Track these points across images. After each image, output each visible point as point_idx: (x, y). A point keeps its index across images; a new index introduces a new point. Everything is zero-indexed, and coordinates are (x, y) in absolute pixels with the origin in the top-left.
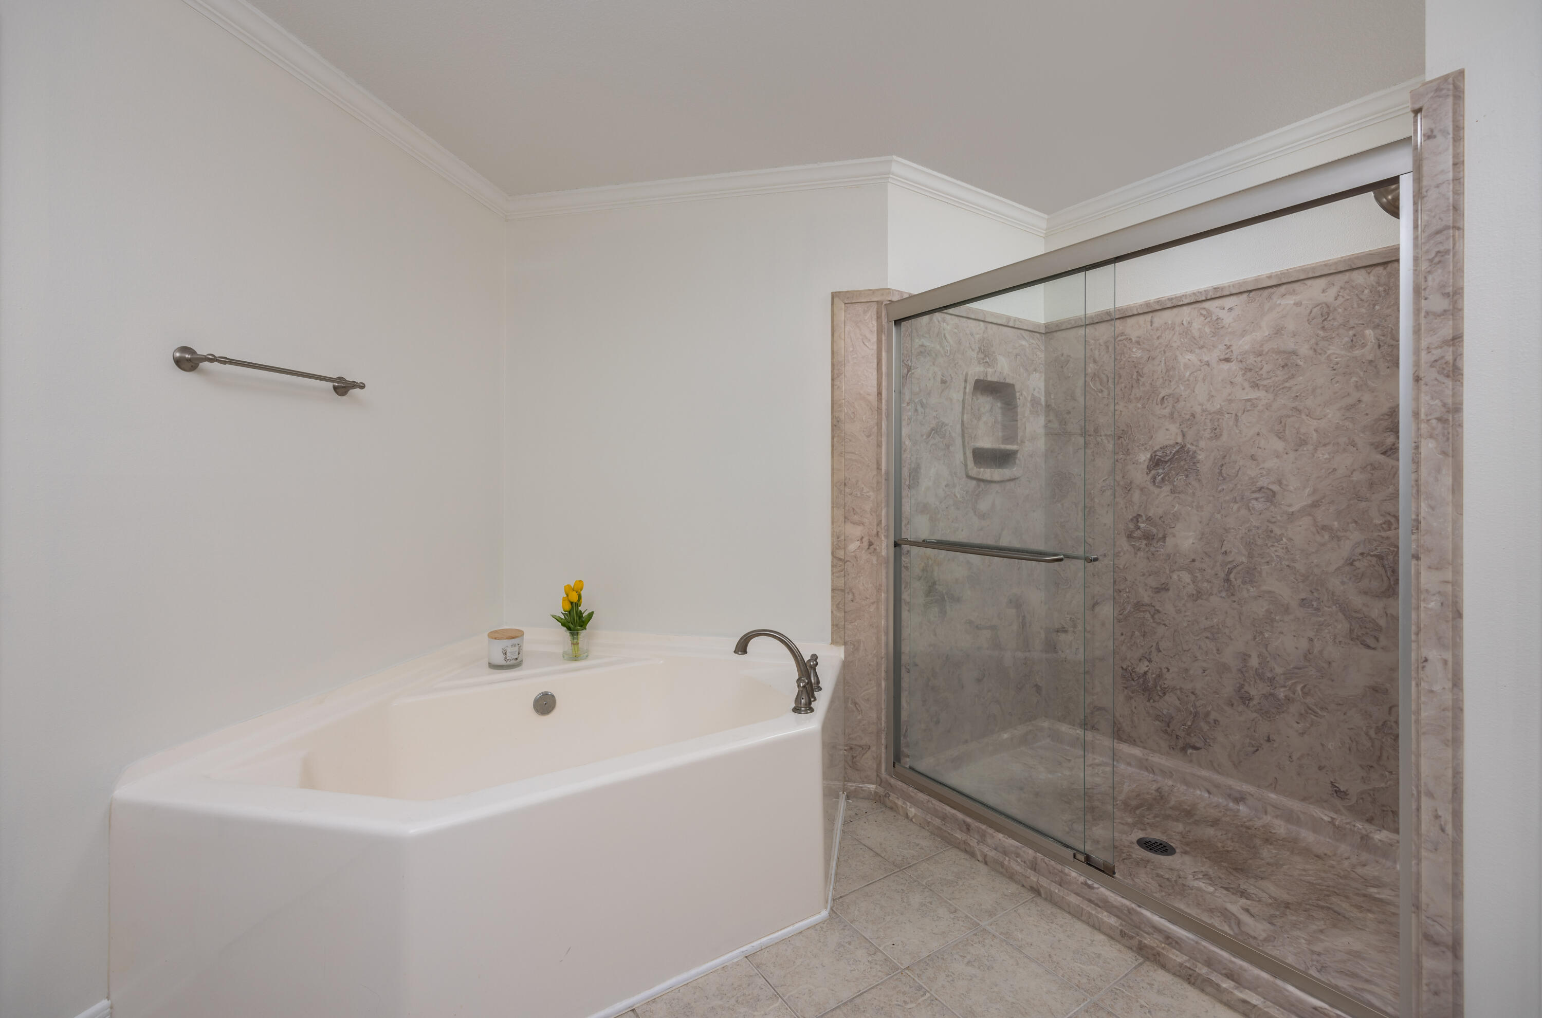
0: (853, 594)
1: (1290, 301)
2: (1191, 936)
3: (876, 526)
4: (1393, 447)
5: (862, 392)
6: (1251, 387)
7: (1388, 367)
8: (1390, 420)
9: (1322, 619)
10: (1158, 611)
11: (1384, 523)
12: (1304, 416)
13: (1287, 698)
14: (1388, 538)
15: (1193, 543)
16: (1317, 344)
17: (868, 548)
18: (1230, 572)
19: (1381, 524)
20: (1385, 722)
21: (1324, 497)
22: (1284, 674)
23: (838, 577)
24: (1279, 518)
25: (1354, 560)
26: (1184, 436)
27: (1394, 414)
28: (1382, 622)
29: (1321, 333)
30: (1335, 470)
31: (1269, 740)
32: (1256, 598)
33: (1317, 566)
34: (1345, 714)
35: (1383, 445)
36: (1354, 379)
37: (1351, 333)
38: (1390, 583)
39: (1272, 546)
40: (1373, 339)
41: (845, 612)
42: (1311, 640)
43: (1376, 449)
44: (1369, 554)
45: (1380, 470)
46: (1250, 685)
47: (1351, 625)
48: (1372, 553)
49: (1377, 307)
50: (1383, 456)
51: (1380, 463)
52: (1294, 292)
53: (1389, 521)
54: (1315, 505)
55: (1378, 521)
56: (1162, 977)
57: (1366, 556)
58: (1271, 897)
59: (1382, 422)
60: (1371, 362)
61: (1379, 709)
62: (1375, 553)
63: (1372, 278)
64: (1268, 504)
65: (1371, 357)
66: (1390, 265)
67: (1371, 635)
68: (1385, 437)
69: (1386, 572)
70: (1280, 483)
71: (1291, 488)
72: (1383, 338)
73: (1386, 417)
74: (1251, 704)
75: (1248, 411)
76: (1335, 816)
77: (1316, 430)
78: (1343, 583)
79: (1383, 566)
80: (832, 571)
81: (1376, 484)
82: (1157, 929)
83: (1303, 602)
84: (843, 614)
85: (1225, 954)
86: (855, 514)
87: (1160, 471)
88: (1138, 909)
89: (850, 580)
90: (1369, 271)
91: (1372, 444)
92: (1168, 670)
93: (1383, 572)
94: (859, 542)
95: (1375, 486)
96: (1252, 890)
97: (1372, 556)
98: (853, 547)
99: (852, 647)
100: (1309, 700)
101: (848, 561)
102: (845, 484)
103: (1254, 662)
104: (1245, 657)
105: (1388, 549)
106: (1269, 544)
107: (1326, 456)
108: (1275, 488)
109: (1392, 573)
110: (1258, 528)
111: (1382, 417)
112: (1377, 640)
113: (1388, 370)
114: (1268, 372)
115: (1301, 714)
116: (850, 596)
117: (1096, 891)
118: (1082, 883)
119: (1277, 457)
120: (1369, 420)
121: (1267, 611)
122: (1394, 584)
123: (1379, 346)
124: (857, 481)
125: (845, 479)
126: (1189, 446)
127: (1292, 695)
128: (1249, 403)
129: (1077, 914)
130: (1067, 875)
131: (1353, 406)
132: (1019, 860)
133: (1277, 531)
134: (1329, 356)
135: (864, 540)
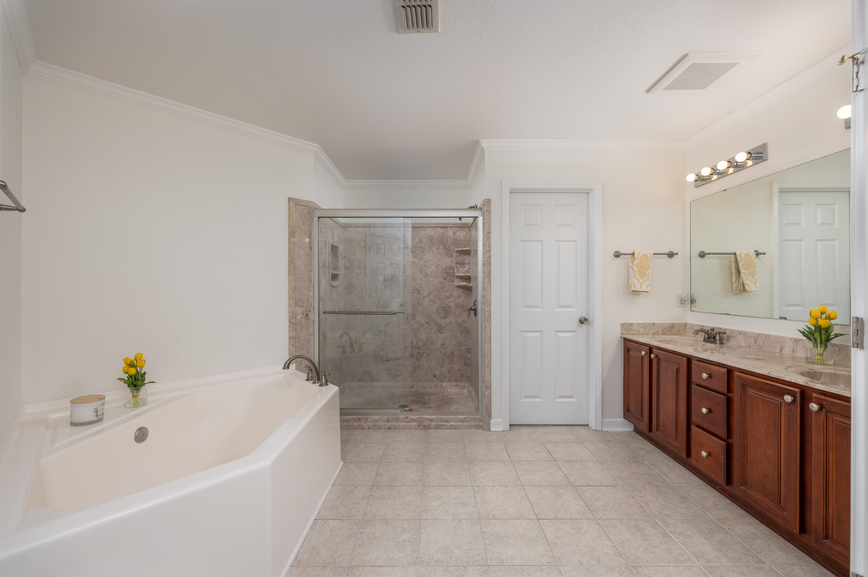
0: (299, 339)
1: (423, 232)
2: (436, 416)
3: (309, 307)
4: (446, 278)
5: (303, 246)
6: (414, 257)
8: (446, 270)
9: (431, 327)
10: (386, 332)
12: (427, 268)
13: (423, 352)
14: (445, 302)
15: (397, 308)
16: (430, 247)
17: (306, 317)
18: (408, 316)
21: (431, 292)
22: (422, 345)
23: (293, 332)
24: (421, 298)
25: (438, 309)
26: (394, 271)
27: (446, 268)
28: (444, 326)
29: (431, 243)
30: (434, 284)
31: (418, 367)
32: (415, 323)
33: (430, 312)
34: (436, 353)
35: (444, 277)
36: (438, 258)
37: (437, 245)
39: (419, 307)
41: (296, 348)
42: (429, 334)
44: (441, 307)
45: (444, 284)
46: (413, 351)
47: (438, 327)
50: (444, 280)
51: (444, 282)
52: (424, 230)
53: (445, 298)
54: (429, 294)
55: (443, 298)
56: (432, 431)
58: (435, 406)
59: (444, 271)
60: (442, 254)
61: (443, 350)
62: (443, 307)
64: (418, 294)
65: (441, 252)
66: (446, 228)
68: (445, 275)
70: (421, 288)
71: (424, 289)
74: (414, 357)
75: (413, 265)
76: (434, 383)
77: (430, 272)
78: (436, 316)
79: (444, 310)
80: (289, 329)
81: (443, 288)
82: (427, 419)
83: (427, 323)
84: (295, 349)
85: (445, 416)
86: (300, 302)
87: (387, 283)
88: (422, 416)
89: (298, 332)
91: (442, 277)
92: (390, 352)
93: (444, 312)
94: (302, 315)
96: (431, 406)
98: (299, 317)
99: (299, 363)
100: (428, 352)
101: (297, 324)
102: (295, 288)
103: (415, 344)
104: (412, 342)
106: (419, 306)
107: (432, 280)
108: (420, 289)
109: (446, 312)
110: (416, 301)
111: (444, 269)
112: (443, 330)
114: (418, 253)
115: (426, 356)
116: (298, 340)
117: (409, 418)
118: (405, 418)
119: (420, 279)
120: (441, 270)
121: (418, 327)
122: (447, 315)
124: (301, 287)
125: (295, 286)
126: (396, 275)
127: (424, 351)
128: (413, 262)
129: (404, 428)
130: (400, 417)
131: (438, 265)
132: (382, 421)
133: (421, 302)
134: (433, 251)
135: (304, 313)
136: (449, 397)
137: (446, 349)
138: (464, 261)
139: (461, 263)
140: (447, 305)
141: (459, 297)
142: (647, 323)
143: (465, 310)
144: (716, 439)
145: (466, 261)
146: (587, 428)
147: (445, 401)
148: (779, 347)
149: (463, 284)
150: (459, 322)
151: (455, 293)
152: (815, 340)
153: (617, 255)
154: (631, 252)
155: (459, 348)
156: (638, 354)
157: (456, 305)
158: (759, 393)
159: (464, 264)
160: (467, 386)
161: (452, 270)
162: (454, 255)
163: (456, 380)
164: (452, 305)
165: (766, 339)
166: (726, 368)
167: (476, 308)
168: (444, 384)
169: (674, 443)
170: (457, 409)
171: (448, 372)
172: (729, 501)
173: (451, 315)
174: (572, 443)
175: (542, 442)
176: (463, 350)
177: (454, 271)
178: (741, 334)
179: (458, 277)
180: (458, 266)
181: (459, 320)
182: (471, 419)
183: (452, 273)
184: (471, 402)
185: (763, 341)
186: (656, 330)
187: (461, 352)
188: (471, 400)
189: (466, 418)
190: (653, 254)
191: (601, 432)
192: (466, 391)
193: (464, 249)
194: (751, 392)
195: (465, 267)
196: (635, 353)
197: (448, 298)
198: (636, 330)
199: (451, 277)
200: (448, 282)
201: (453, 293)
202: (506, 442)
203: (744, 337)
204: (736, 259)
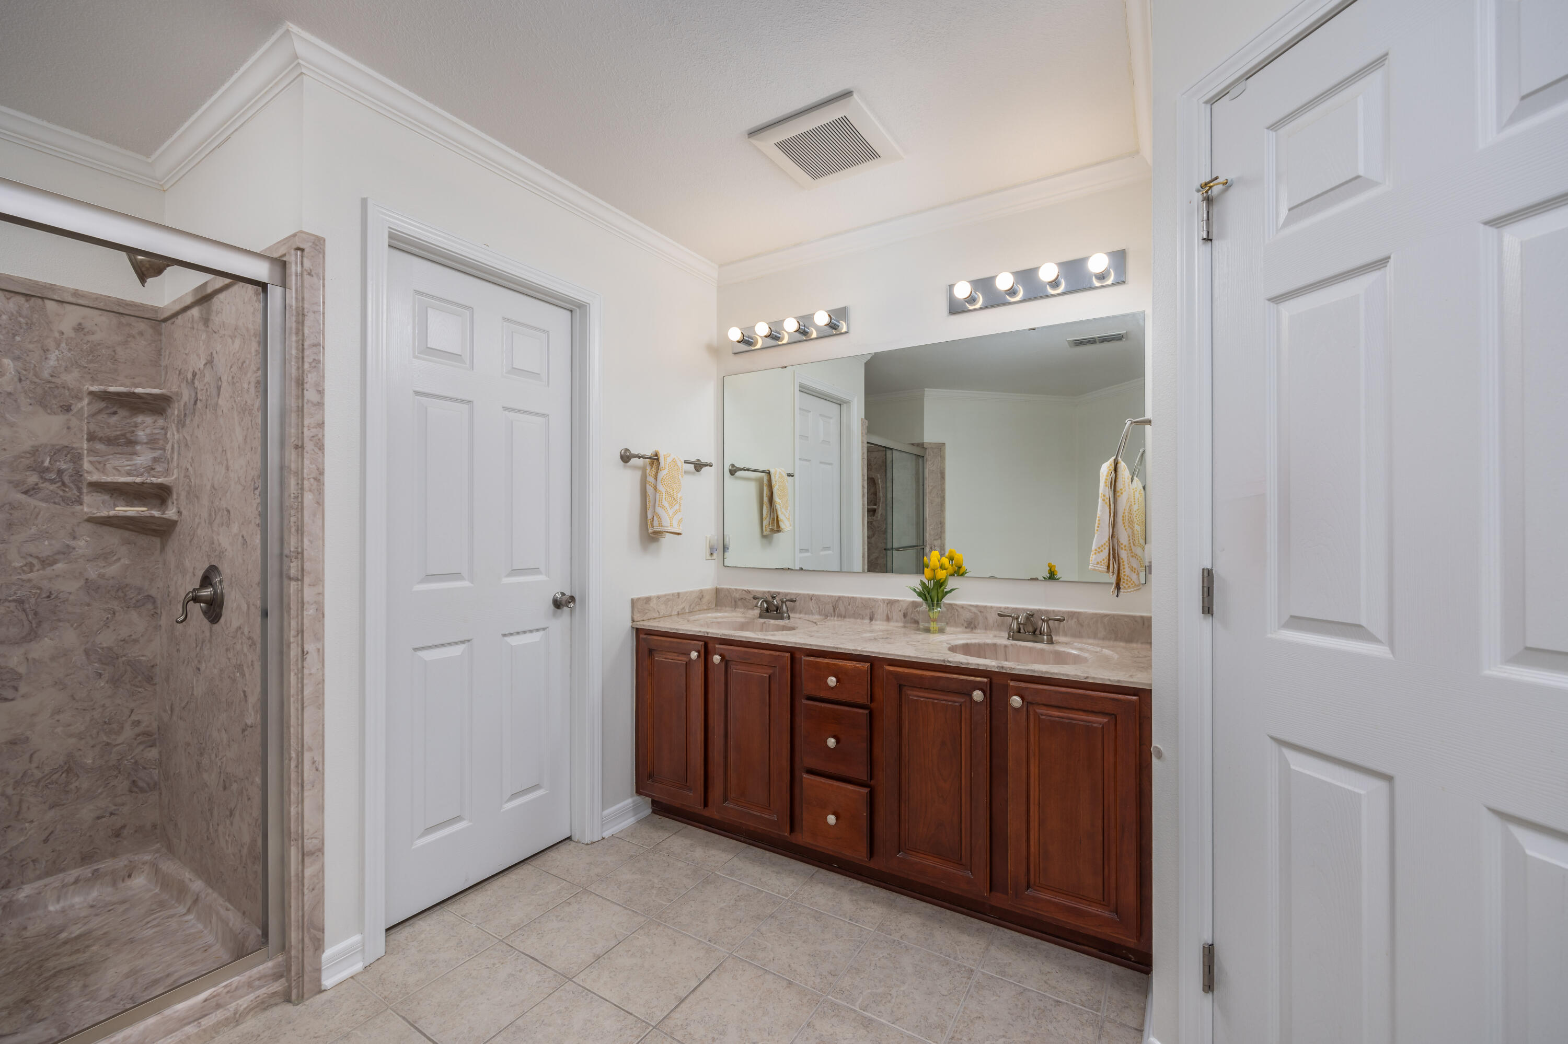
4: (36, 487)
7: (31, 404)
8: (33, 459)
11: (25, 566)
14: (30, 580)
19: (21, 567)
20: (25, 772)
27: (37, 453)
28: (22, 670)
35: (23, 485)
38: (32, 626)
40: (12, 370)
43: (15, 487)
44: (6, 600)
45: (21, 509)
48: (10, 599)
49: (18, 338)
50: (25, 496)
51: (21, 503)
53: (31, 563)
55: (17, 564)
57: (3, 603)
59: (22, 460)
60: (9, 394)
61: (18, 762)
62: (14, 597)
63: (11, 305)
65: (9, 389)
66: (33, 299)
67: (9, 687)
68: (26, 475)
69: (27, 615)
72: (24, 372)
73: (28, 455)
79: (24, 610)
81: (16, 525)
90: (8, 297)
91: (10, 482)
93: (23, 617)
95: (14, 526)
97: (10, 601)
105: (30, 592)
109: (34, 617)
111: (23, 455)
112: (16, 690)
113: (31, 407)
120: (8, 456)
122: (36, 627)
123: (20, 380)
136: (63, 935)
137: (31, 756)
138: (133, 432)
139: (117, 438)
140: (40, 588)
141: (105, 556)
142: (669, 595)
143: (134, 601)
144: (850, 787)
145: (142, 435)
146: (570, 846)
147: (51, 964)
148: (868, 614)
149: (128, 514)
150: (102, 649)
151: (82, 545)
152: (932, 601)
153: (626, 457)
154: (649, 453)
155: (105, 739)
156: (676, 658)
157: (91, 587)
158: (926, 695)
159: (131, 443)
160: (144, 864)
161: (71, 461)
162: (79, 405)
163: (86, 859)
164: (70, 587)
165: (849, 605)
166: (868, 663)
167: (222, 595)
168: (27, 891)
169: (763, 815)
170: (133, 973)
171: (46, 841)
172: (860, 884)
173: (61, 624)
174: (570, 904)
175: (501, 941)
176: (122, 743)
177: (81, 466)
178: (811, 599)
179: (99, 487)
180: (99, 446)
181: (106, 639)
182: (237, 988)
183: (65, 470)
184: (190, 917)
185: (845, 607)
186: (681, 607)
187: (115, 750)
188: (182, 909)
189: (214, 996)
190: (685, 463)
191: (603, 842)
192: (139, 882)
193: (139, 390)
194: (913, 694)
195: (135, 454)
196: (668, 657)
197: (46, 562)
198: (654, 609)
199: (64, 484)
200: (44, 505)
201: (72, 543)
202: (402, 1003)
203: (817, 604)
204: (770, 480)
